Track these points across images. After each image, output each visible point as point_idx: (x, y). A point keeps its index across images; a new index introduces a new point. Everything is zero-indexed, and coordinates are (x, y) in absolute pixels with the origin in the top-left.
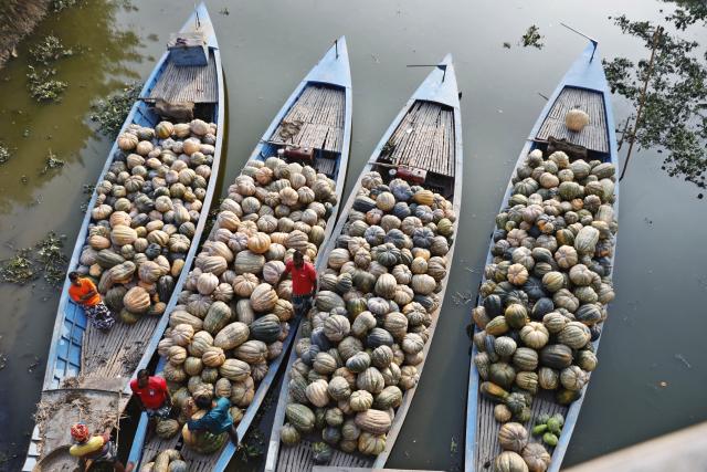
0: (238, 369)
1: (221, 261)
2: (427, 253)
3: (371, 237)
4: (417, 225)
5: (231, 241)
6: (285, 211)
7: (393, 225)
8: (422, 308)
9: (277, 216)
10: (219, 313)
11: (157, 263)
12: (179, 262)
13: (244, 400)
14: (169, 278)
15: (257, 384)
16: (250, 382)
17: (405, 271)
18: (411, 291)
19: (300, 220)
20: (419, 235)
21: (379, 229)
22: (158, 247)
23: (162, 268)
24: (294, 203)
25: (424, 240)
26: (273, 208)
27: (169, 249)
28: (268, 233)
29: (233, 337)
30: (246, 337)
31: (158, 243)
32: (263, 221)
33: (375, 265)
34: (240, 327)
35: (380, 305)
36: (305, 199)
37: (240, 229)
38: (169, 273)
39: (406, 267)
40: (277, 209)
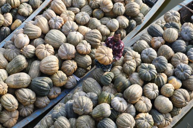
0: (9, 102)
1: (38, 31)
2: (180, 84)
3: (145, 56)
4: (183, 61)
5: (52, 20)
6: (99, 14)
7: (166, 54)
8: (152, 120)
9: (92, 16)
10: (18, 63)
11: (5, 17)
12: (18, 21)
13: (7, 123)
14: (8, 29)
15: (21, 118)
16: (16, 114)
17: (154, 89)
18: (150, 105)
19: (105, 24)
20: (179, 69)
21: (154, 52)
22: (10, 7)
23: (6, 21)
24: (107, 11)
25: (181, 73)
26: (93, 9)
27: (17, 11)
28: (79, 24)
29: (18, 81)
30: (26, 85)
31: (11, 5)
32: (80, 15)
33: (135, 76)
34: (25, 77)
35: (120, 104)
36: (116, 12)
37: (62, 15)
38: (9, 26)
39: (157, 87)
40: (95, 11)
